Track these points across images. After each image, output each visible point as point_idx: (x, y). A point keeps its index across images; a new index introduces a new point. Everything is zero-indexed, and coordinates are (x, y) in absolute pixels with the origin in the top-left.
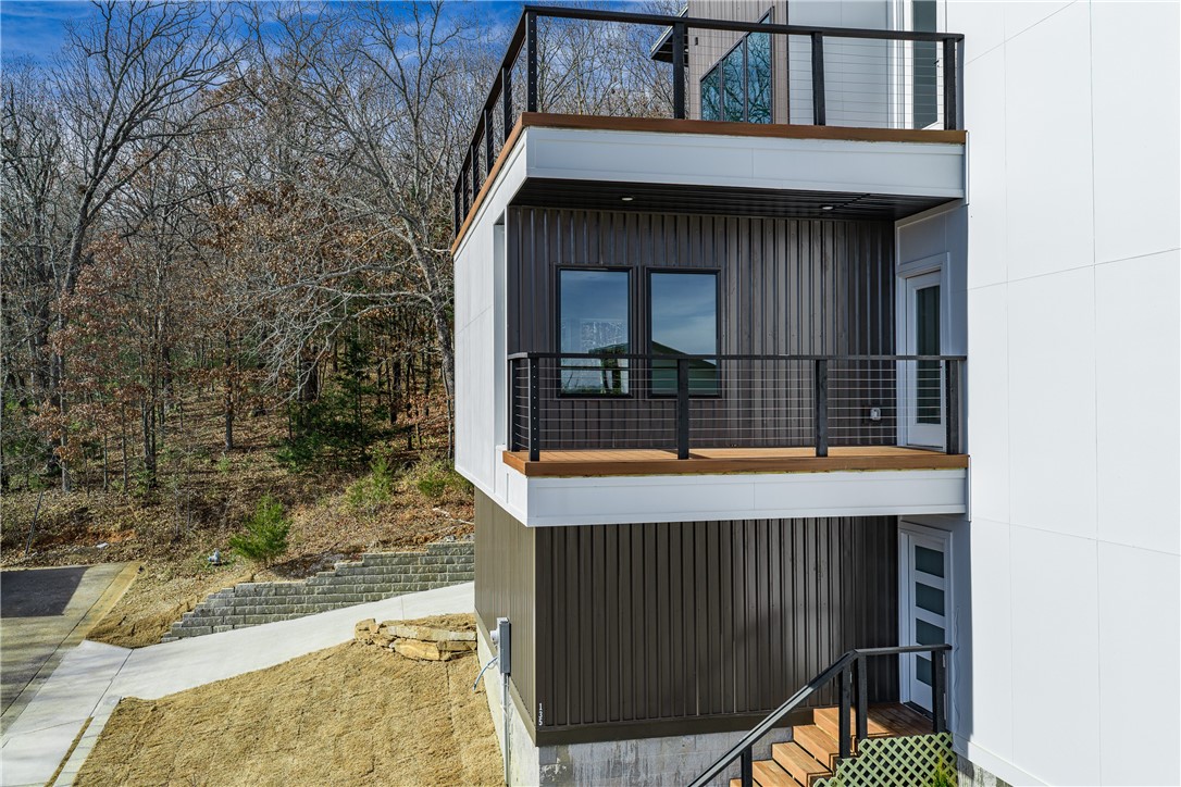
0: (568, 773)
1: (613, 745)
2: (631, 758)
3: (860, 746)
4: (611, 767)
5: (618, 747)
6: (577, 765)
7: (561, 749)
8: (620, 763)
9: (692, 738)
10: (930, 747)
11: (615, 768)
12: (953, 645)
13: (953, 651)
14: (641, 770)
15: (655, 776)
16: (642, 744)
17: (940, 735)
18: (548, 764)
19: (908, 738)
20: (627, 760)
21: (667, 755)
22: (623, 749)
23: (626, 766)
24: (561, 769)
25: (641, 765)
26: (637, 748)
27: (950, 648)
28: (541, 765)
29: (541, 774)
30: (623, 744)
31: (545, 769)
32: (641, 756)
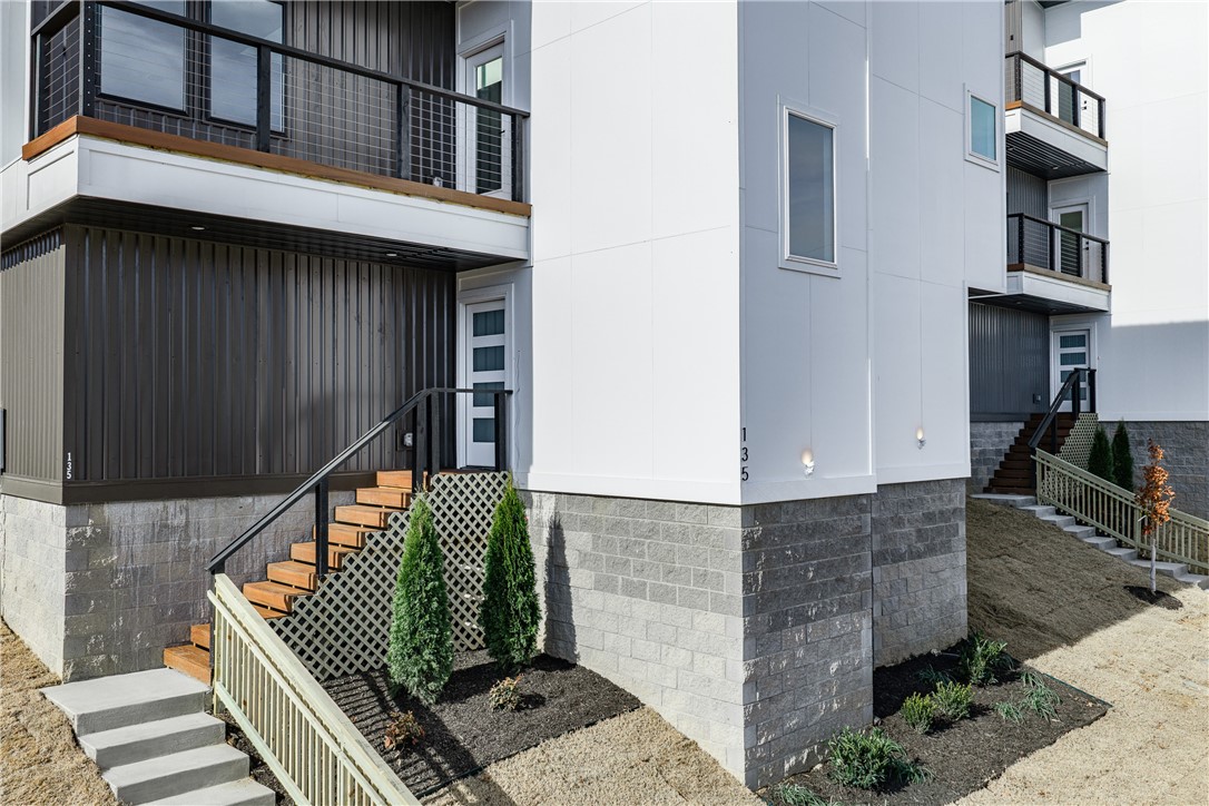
0: (103, 538)
1: (159, 505)
2: (180, 520)
3: (433, 481)
4: (156, 530)
5: (165, 508)
6: (115, 528)
7: (96, 509)
8: (166, 526)
9: (250, 500)
10: (494, 484)
11: (161, 531)
12: (513, 389)
13: (513, 395)
14: (192, 534)
15: (208, 540)
16: (194, 505)
17: (502, 473)
18: (77, 526)
19: (475, 475)
20: (176, 523)
21: (222, 517)
22: (171, 510)
23: (174, 529)
24: (94, 531)
25: (192, 529)
26: (187, 510)
27: (510, 392)
28: (69, 527)
29: (68, 538)
30: (171, 505)
31: (74, 532)
32: (192, 519)
